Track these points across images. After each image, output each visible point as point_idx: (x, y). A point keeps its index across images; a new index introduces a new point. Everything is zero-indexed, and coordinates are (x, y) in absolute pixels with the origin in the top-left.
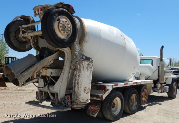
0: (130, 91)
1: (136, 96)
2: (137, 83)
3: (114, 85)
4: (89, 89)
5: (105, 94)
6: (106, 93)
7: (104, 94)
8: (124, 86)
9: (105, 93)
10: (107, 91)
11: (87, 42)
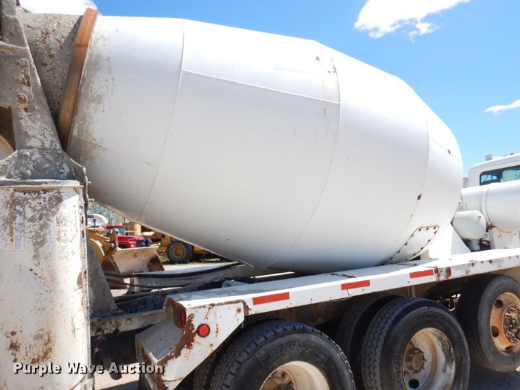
0: (393, 317)
1: (445, 338)
2: (444, 273)
3: (257, 301)
4: (40, 341)
5: (178, 354)
6: (189, 346)
7: (171, 357)
8: (345, 294)
9: (184, 351)
10: (197, 338)
11: (99, 100)
